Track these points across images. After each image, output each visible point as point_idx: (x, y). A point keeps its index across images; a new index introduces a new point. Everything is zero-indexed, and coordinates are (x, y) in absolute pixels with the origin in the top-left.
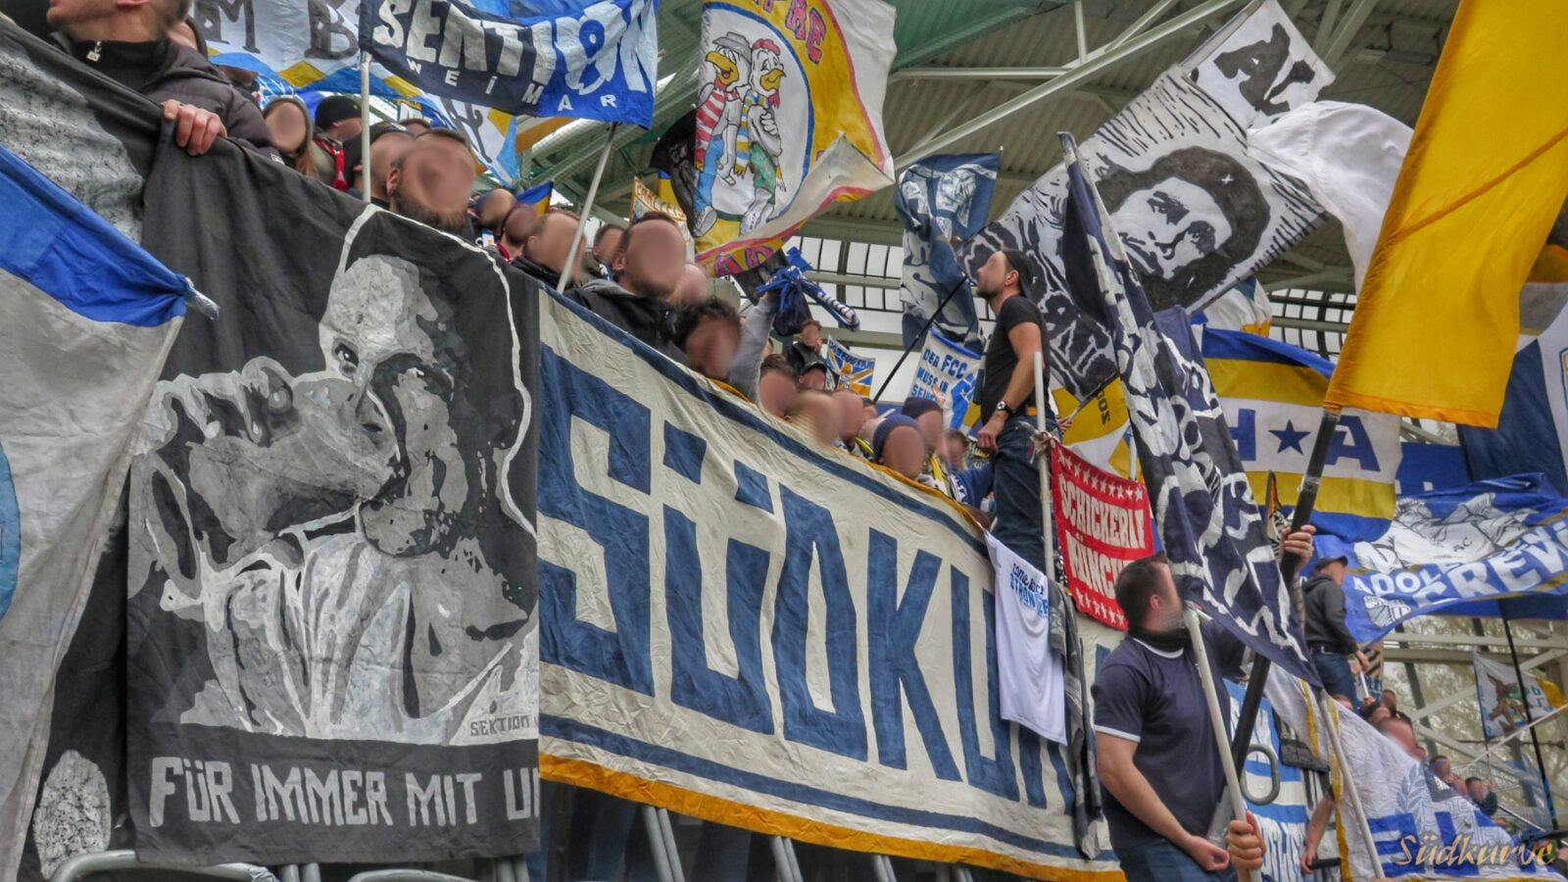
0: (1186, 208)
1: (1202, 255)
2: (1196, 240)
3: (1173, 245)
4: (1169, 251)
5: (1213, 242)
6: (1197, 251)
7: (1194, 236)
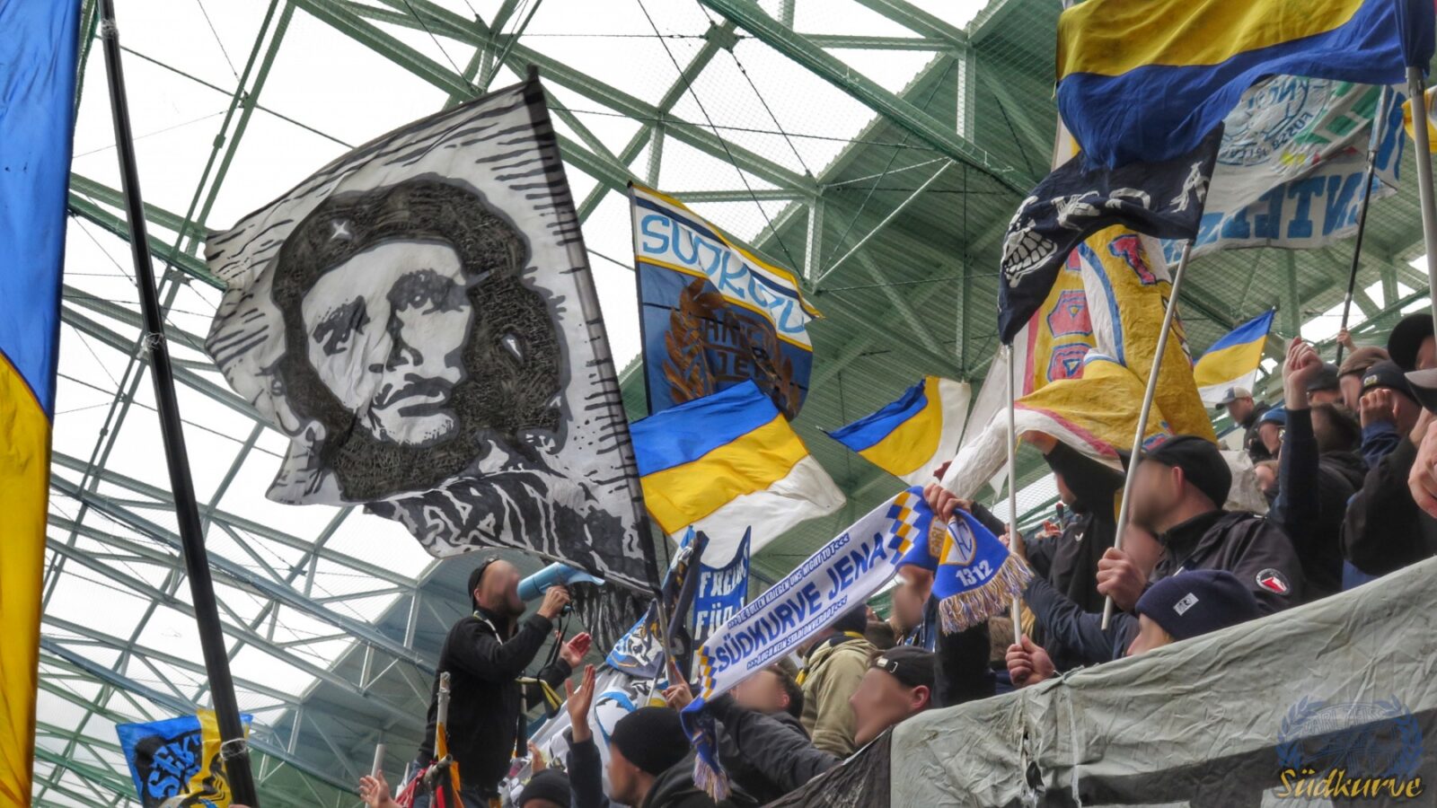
0: (352, 299)
1: (467, 310)
2: (429, 305)
3: (398, 344)
4: (405, 353)
5: (450, 283)
6: (452, 314)
7: (417, 305)
